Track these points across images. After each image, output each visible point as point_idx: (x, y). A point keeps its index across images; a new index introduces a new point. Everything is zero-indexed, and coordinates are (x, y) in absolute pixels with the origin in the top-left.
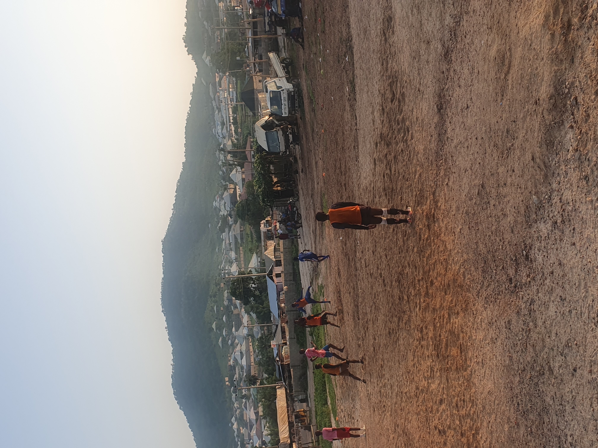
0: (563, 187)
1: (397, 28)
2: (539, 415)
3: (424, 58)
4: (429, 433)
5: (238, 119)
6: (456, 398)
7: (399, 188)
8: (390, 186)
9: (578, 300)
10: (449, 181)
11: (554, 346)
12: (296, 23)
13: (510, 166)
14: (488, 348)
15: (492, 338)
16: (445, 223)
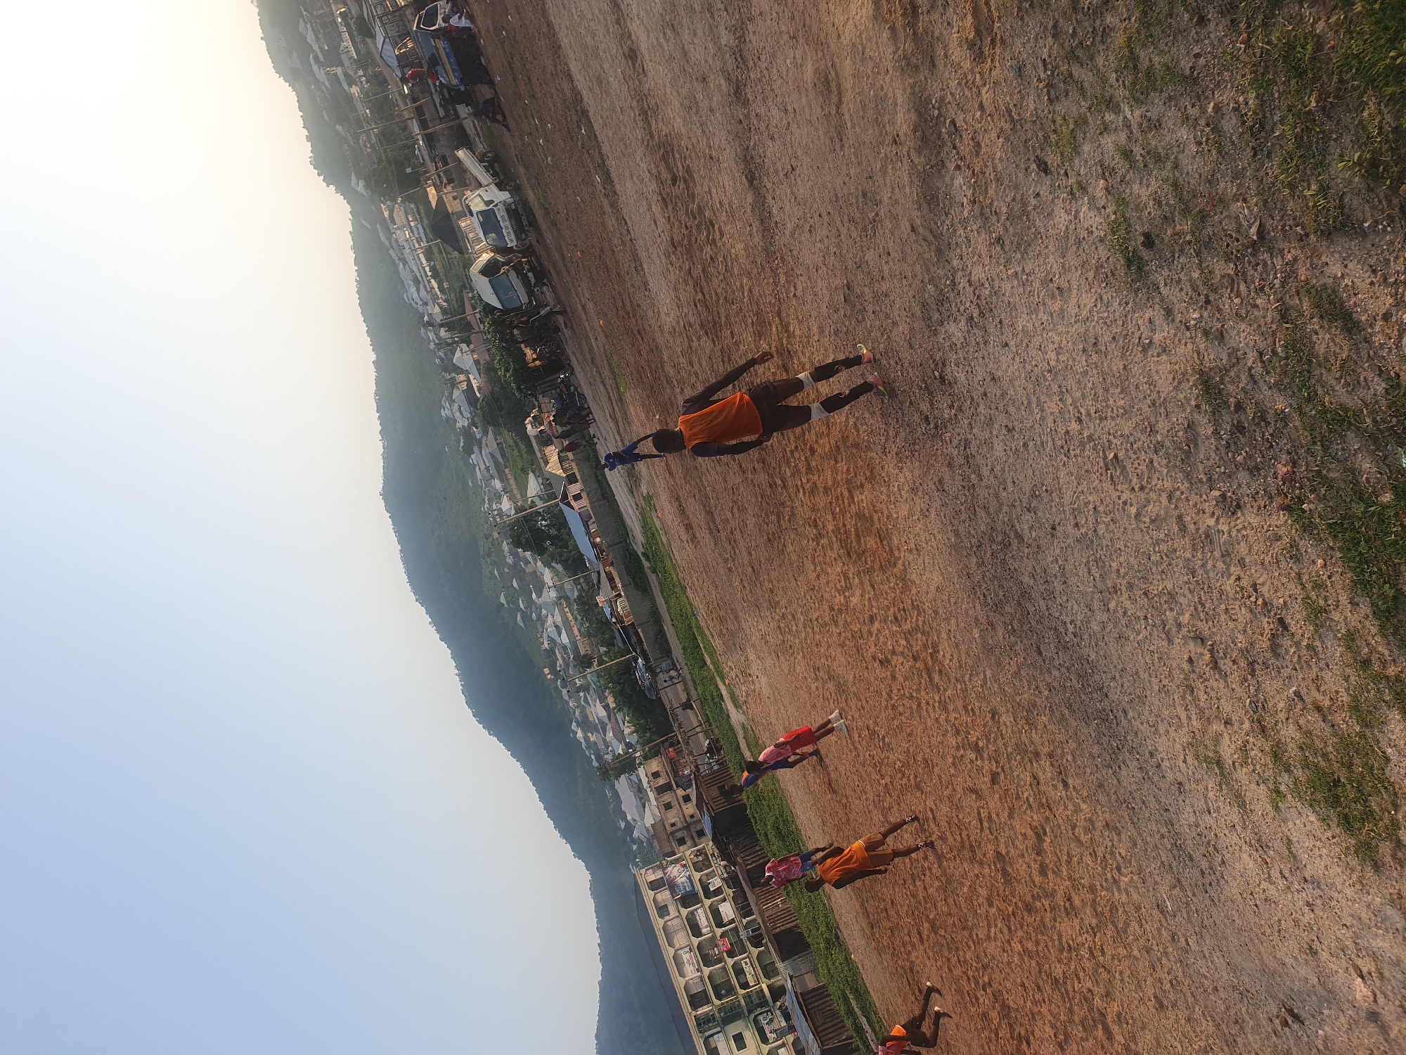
0: (969, 263)
1: (649, 66)
2: (1019, 604)
3: (704, 104)
4: (867, 668)
5: (438, 267)
6: (892, 609)
7: (723, 319)
8: (710, 318)
9: (1032, 427)
10: (796, 290)
11: (1015, 500)
12: (484, 92)
13: (881, 247)
14: (920, 526)
15: (922, 510)
16: (807, 355)
